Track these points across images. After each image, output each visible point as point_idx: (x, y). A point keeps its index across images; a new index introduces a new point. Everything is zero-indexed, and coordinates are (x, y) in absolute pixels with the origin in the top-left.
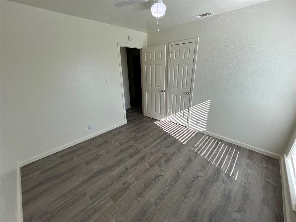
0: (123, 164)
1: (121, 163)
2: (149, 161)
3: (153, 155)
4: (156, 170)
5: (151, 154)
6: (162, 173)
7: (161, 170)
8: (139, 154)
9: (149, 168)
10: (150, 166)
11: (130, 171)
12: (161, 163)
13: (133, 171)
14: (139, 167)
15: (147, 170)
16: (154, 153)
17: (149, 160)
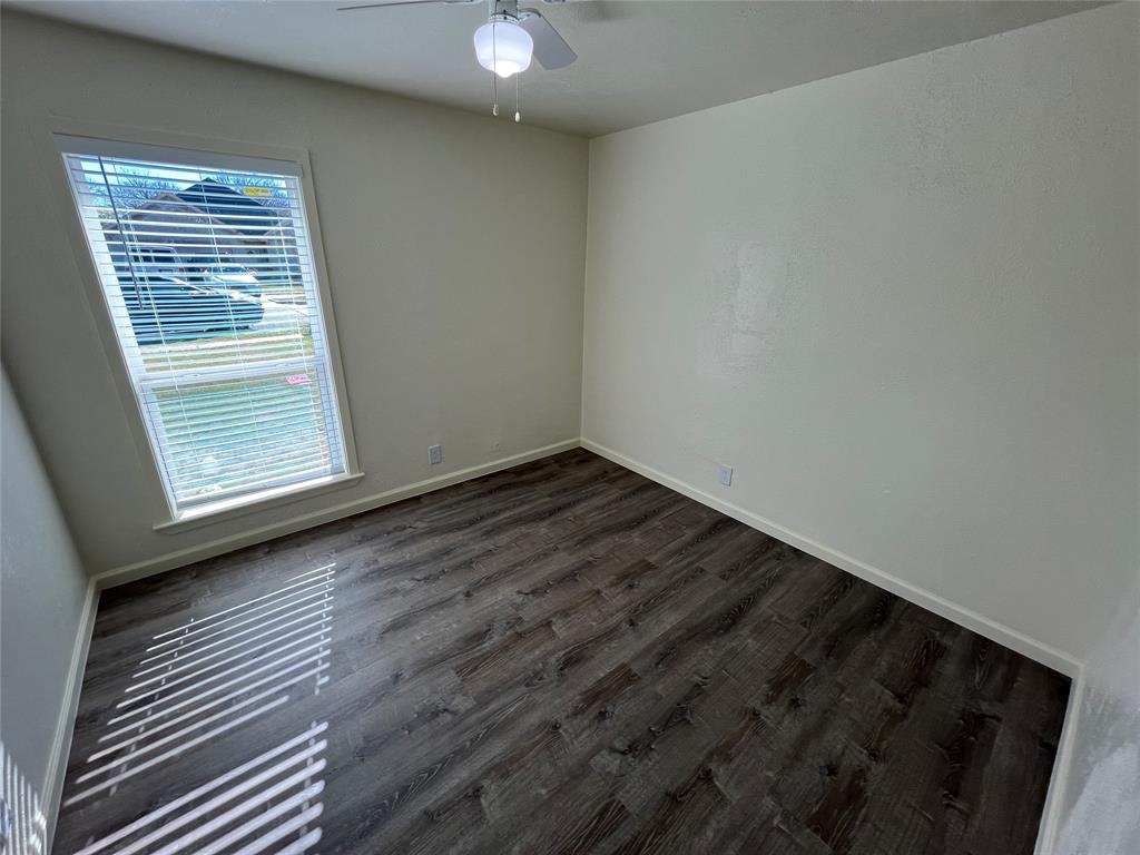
0: (653, 646)
1: (660, 648)
2: (549, 646)
3: (526, 668)
4: (533, 611)
5: (532, 680)
6: (519, 599)
7: (518, 607)
8: (590, 682)
9: (554, 620)
10: (549, 624)
11: (621, 615)
12: (506, 630)
13: (612, 615)
14: (592, 626)
15: (565, 613)
16: (518, 684)
17: (548, 649)
